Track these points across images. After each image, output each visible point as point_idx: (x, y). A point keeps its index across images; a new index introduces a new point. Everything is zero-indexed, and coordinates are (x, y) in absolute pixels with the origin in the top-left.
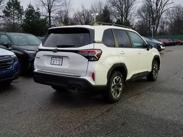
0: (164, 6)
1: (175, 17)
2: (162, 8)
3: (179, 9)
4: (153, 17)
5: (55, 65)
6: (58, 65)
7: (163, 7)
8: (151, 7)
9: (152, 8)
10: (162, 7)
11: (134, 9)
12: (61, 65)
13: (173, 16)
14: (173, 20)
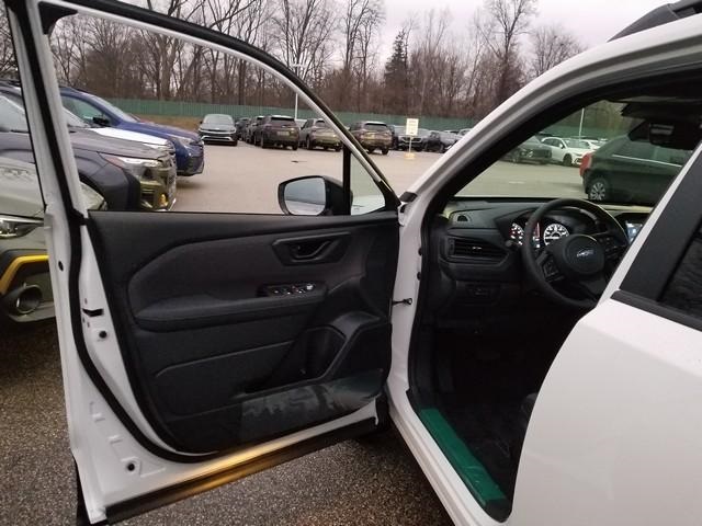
1: (94, 37)
13: (87, 33)
14: (86, 46)
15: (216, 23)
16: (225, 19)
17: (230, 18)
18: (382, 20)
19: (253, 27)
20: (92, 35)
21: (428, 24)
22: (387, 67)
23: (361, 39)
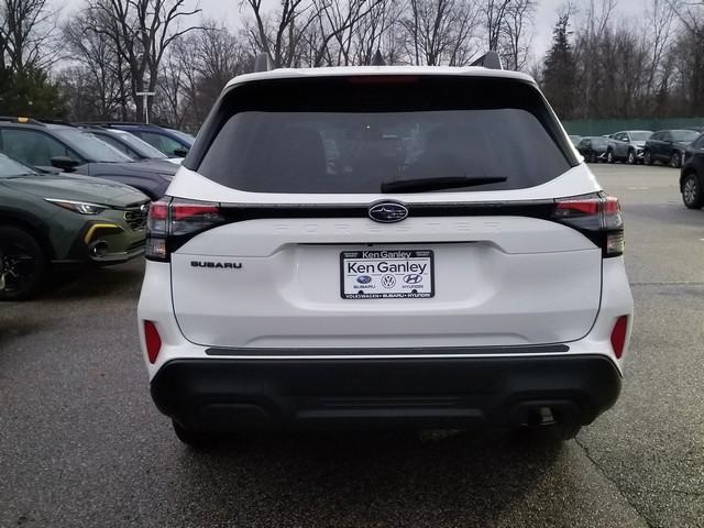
0: (169, 19)
1: (204, 63)
2: (162, 26)
3: (213, 38)
4: (132, 60)
5: (381, 296)
6: (406, 296)
7: (167, 23)
8: (122, 17)
9: (125, 26)
10: (159, 23)
11: (50, 19)
12: (432, 294)
13: (196, 59)
14: (196, 73)
15: (335, 33)
16: (343, 28)
17: (351, 25)
18: (535, 7)
19: (376, 33)
20: (202, 61)
21: (589, 7)
22: (546, 63)
23: (510, 33)
